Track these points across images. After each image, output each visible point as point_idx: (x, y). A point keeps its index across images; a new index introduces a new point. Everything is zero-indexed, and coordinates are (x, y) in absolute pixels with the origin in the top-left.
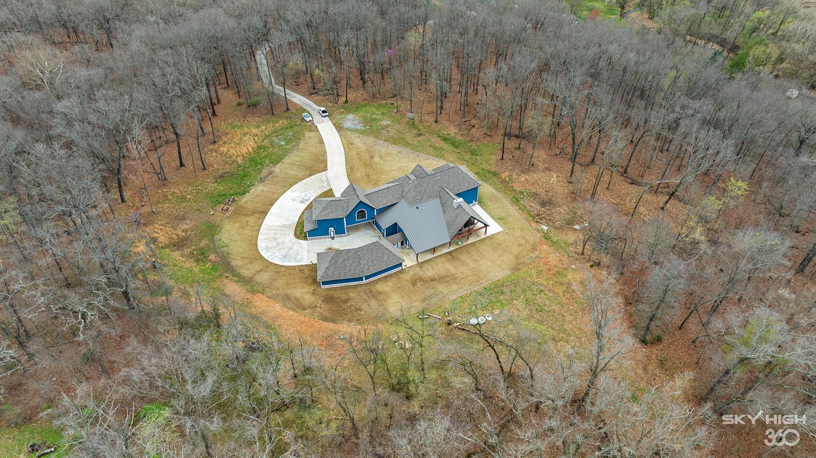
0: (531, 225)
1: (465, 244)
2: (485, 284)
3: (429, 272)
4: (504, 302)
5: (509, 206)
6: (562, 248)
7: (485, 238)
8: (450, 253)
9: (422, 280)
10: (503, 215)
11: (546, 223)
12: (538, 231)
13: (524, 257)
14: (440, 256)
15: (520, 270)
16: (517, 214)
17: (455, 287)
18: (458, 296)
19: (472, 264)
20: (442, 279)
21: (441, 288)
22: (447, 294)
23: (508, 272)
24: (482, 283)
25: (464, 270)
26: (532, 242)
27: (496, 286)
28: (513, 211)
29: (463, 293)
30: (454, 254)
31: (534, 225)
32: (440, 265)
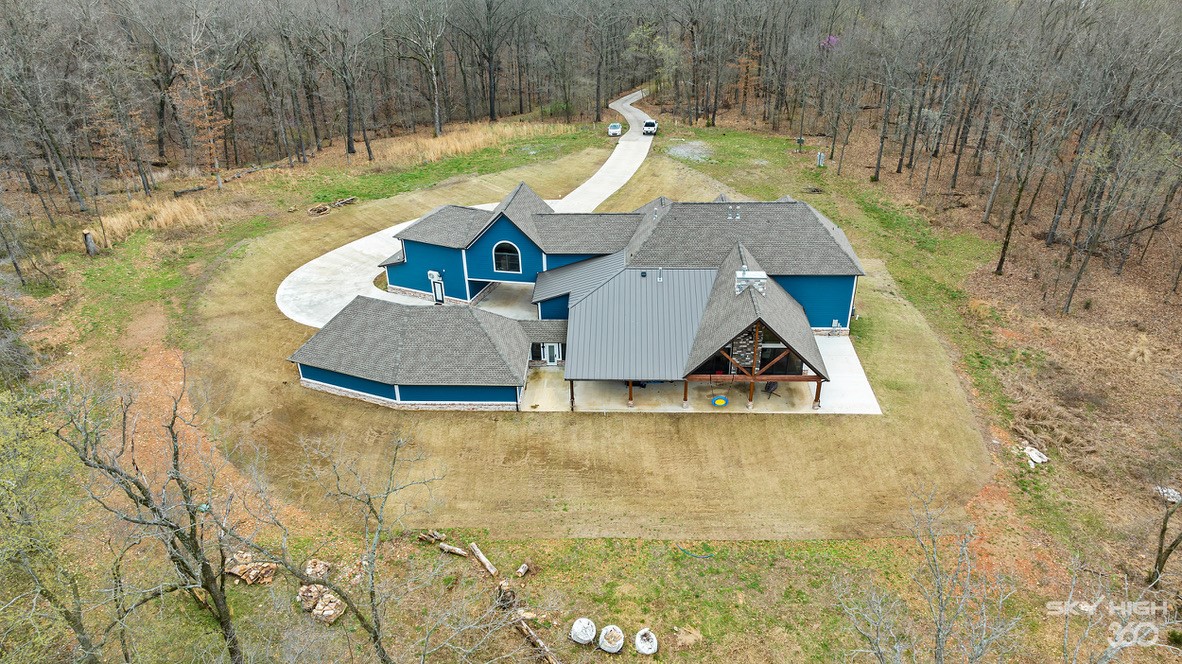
0: (987, 435)
1: (737, 409)
2: (717, 536)
3: (582, 443)
4: (738, 615)
5: (947, 370)
6: (1068, 533)
7: (808, 416)
8: (676, 418)
9: (544, 454)
10: (912, 380)
11: (1050, 445)
12: (1006, 455)
13: (902, 507)
14: (645, 415)
15: (864, 539)
16: (958, 393)
17: (616, 506)
18: (606, 534)
19: (716, 466)
20: (597, 473)
21: (576, 494)
22: (575, 516)
23: (814, 530)
24: (706, 529)
25: (684, 474)
26: (958, 477)
27: (748, 556)
28: (953, 386)
29: (625, 531)
30: (685, 425)
31: (998, 436)
32: (626, 436)
